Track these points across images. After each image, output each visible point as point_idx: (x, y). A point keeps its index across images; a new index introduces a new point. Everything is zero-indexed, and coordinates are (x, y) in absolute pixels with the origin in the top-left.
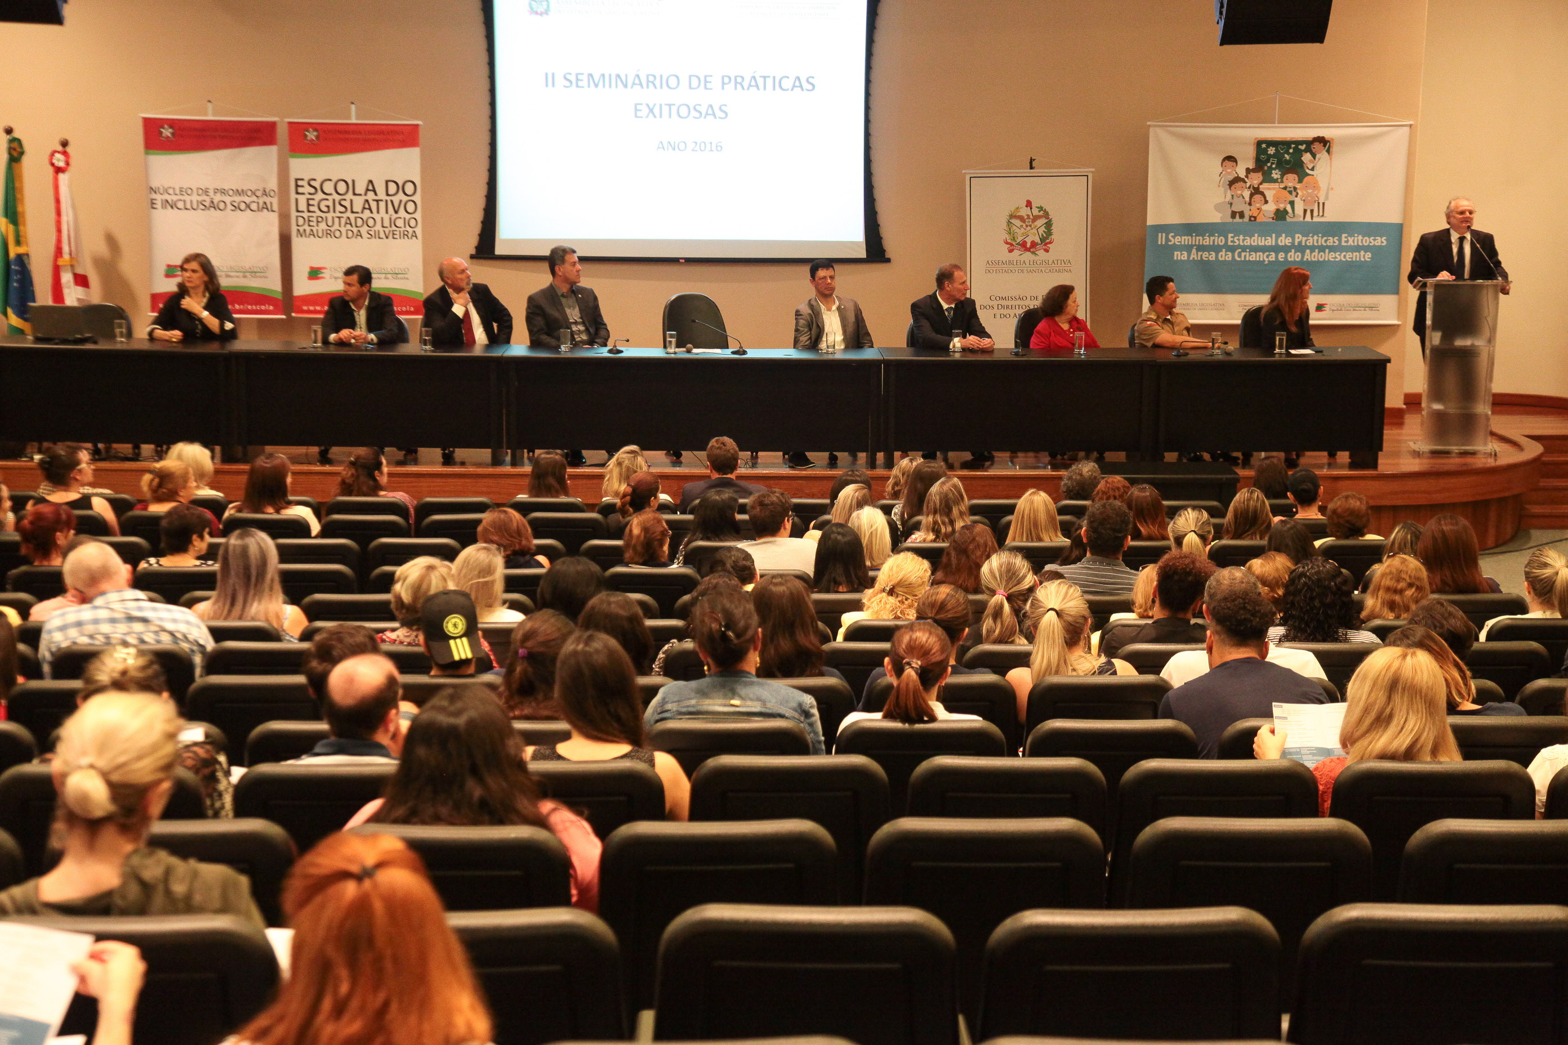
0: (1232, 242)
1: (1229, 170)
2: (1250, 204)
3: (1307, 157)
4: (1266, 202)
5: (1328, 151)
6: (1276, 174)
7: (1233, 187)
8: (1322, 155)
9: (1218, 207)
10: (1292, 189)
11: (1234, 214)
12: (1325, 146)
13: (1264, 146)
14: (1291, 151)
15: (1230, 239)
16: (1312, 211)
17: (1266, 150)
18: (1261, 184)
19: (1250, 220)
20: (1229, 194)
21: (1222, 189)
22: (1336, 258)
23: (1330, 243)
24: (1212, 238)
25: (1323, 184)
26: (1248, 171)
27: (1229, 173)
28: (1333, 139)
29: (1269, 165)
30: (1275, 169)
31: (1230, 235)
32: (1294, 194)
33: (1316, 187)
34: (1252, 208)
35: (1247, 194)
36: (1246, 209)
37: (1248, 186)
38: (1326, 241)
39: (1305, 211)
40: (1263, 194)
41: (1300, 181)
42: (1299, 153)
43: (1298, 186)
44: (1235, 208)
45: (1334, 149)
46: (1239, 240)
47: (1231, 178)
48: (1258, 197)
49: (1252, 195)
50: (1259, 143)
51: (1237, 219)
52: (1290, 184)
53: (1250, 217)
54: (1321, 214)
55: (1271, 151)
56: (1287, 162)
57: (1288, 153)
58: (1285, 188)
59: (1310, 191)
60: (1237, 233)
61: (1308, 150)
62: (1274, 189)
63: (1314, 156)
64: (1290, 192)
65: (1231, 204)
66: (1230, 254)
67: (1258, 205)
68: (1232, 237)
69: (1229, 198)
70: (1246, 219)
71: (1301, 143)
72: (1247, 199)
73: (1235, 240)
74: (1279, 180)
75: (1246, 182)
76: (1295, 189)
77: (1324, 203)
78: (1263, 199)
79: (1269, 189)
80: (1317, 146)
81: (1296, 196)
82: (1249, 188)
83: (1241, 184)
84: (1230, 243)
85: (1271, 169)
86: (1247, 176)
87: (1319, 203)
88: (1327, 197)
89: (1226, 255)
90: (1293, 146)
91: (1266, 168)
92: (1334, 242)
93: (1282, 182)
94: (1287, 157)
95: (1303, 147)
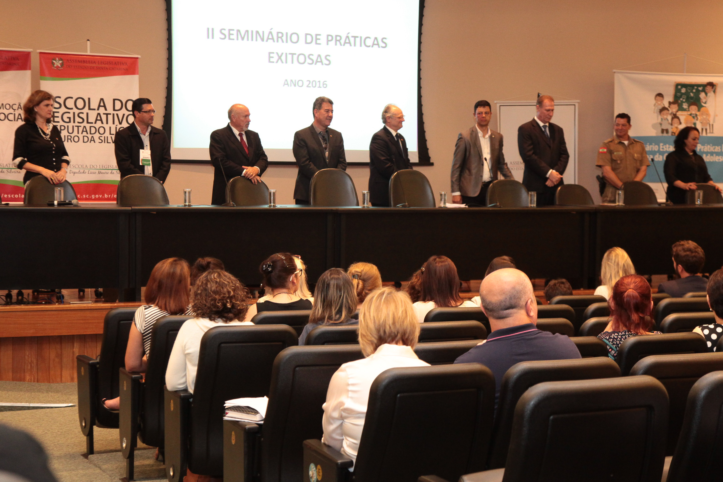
0: (663, 149)
1: (659, 103)
2: (672, 125)
3: (702, 95)
4: (680, 123)
5: (714, 92)
6: (685, 106)
7: (662, 113)
8: (711, 94)
9: (654, 126)
10: (694, 115)
11: (663, 131)
12: (712, 88)
13: (679, 87)
14: (694, 91)
15: (661, 147)
16: (706, 130)
17: (680, 90)
18: (677, 111)
19: (672, 135)
20: (660, 117)
21: (656, 115)
22: (719, 159)
23: (716, 150)
24: (651, 146)
25: (711, 112)
26: (670, 103)
27: (660, 104)
28: (717, 84)
29: (681, 99)
30: (684, 102)
31: (661, 144)
32: (696, 118)
33: (708, 114)
34: (673, 127)
35: (670, 118)
36: (669, 127)
37: (670, 112)
38: (714, 149)
39: (702, 129)
40: (678, 118)
41: (699, 110)
42: (698, 92)
43: (698, 113)
44: (664, 127)
45: (718, 90)
46: (666, 147)
47: (660, 107)
48: (676, 120)
49: (673, 119)
50: (677, 85)
51: (665, 134)
52: (693, 112)
53: (672, 133)
54: (711, 131)
55: (683, 90)
56: (692, 98)
57: (693, 92)
58: (691, 115)
59: (704, 117)
60: (665, 144)
61: (704, 91)
62: (684, 115)
63: (706, 94)
64: (694, 117)
65: (661, 124)
66: (661, 156)
67: (676, 125)
68: (663, 146)
69: (660, 120)
70: (670, 134)
71: (699, 86)
72: (670, 121)
73: (665, 148)
74: (687, 110)
75: (668, 110)
76: (696, 115)
77: (712, 125)
78: (679, 122)
79: (682, 115)
80: (709, 88)
81: (697, 120)
82: (671, 114)
83: (666, 112)
84: (661, 150)
85: (682, 102)
86: (669, 107)
87: (710, 125)
88: (714, 121)
89: (659, 157)
90: (696, 87)
91: (679, 102)
92: (718, 150)
93: (689, 111)
94: (692, 94)
95: (700, 89)
